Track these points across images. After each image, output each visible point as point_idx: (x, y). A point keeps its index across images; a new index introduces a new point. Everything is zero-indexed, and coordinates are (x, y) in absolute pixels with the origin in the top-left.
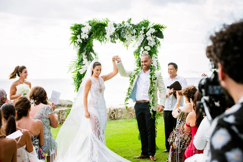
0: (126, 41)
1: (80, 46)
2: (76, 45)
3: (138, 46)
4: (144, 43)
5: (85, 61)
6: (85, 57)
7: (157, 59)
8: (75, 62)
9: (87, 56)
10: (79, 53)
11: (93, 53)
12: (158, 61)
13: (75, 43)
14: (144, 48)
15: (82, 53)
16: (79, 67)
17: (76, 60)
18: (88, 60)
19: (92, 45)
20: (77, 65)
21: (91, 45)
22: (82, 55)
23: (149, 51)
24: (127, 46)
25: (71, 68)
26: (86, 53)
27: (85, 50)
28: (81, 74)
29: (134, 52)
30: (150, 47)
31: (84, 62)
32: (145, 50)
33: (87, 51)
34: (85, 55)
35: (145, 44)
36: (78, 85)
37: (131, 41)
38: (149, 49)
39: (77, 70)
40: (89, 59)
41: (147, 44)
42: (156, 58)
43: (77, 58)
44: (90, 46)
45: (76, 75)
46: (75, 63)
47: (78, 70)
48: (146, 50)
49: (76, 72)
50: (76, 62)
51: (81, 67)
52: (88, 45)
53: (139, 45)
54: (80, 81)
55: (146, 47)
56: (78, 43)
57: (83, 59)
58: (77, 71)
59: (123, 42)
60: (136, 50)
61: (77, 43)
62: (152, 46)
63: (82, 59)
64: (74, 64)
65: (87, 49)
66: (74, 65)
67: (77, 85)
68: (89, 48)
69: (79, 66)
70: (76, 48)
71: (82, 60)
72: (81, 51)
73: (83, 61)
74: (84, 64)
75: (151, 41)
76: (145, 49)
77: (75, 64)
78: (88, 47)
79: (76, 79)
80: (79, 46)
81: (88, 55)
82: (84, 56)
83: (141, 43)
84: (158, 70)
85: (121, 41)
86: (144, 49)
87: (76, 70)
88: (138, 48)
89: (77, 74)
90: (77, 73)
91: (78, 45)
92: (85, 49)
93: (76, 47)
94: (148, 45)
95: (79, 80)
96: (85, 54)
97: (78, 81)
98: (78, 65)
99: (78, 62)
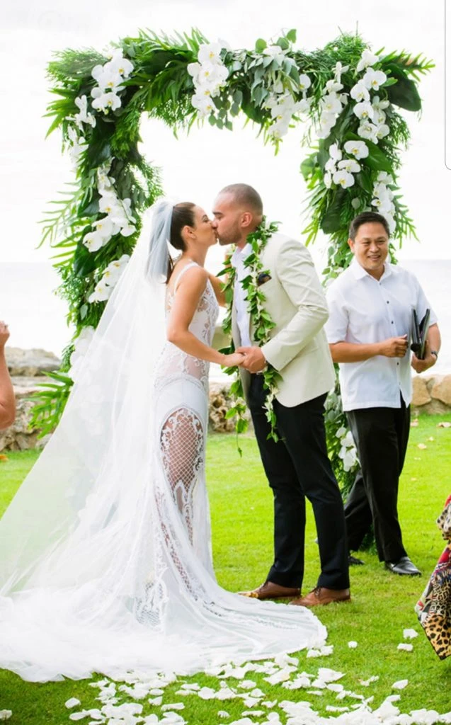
0: (269, 120)
1: (86, 139)
2: (73, 134)
3: (320, 141)
4: (342, 129)
5: (108, 200)
6: (109, 185)
7: (395, 193)
8: (68, 202)
9: (114, 180)
10: (82, 166)
11: (141, 166)
12: (399, 201)
13: (69, 128)
14: (341, 147)
15: (96, 166)
16: (81, 223)
17: (71, 197)
18: (120, 197)
19: (137, 138)
20: (76, 215)
21: (132, 138)
22: (95, 175)
23: (361, 162)
24: (276, 140)
25: (51, 227)
26: (113, 168)
27: (108, 155)
28: (91, 250)
29: (303, 164)
30: (368, 143)
31: (103, 206)
32: (346, 156)
33: (115, 162)
34: (109, 175)
35: (346, 131)
36: (80, 296)
37: (292, 122)
38: (363, 151)
39: (74, 236)
40: (125, 192)
41: (356, 132)
42: (392, 188)
43: (77, 188)
44: (128, 140)
45: (72, 256)
46: (68, 207)
47: (78, 234)
48: (352, 156)
49: (70, 242)
50: (72, 205)
51: (93, 225)
52: (120, 135)
53: (324, 138)
54: (87, 280)
55: (350, 146)
56: (81, 128)
57: (101, 192)
58: (77, 239)
59: (258, 126)
60: (312, 156)
61: (76, 128)
62: (376, 142)
63: (96, 190)
64: (63, 211)
65: (117, 151)
66: (63, 215)
67: (73, 297)
68: (125, 147)
69: (84, 219)
70: (73, 148)
71: (97, 196)
72: (91, 162)
73: (101, 201)
74: (102, 210)
75: (370, 121)
76: (348, 151)
77: (68, 212)
78: (119, 142)
79: (69, 273)
80: (82, 140)
81: (118, 177)
82: (104, 181)
83: (332, 129)
84: (400, 236)
85: (251, 121)
86: (344, 153)
87: (69, 234)
88: (320, 148)
89: (77, 253)
90: (75, 248)
91: (81, 134)
92: (107, 151)
93: (72, 143)
94: (357, 138)
95: (85, 274)
96: (108, 170)
97: (81, 278)
98: (80, 216)
99: (79, 202)
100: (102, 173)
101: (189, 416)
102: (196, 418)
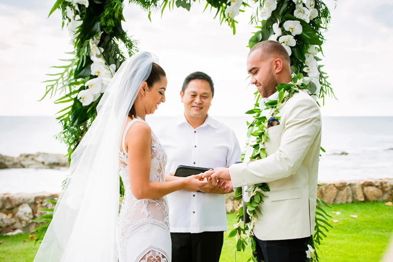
0: (224, 5)
1: (81, 16)
2: (70, 13)
3: (263, 22)
4: (281, 11)
5: (98, 64)
6: (99, 53)
7: (319, 63)
8: (67, 67)
9: (103, 50)
10: (78, 38)
11: (124, 40)
12: (322, 69)
13: (68, 7)
14: (281, 26)
15: (89, 38)
16: (78, 83)
17: (70, 63)
18: (108, 63)
19: (121, 17)
20: (73, 77)
21: (116, 15)
22: (88, 46)
23: (296, 37)
25: (53, 86)
26: (102, 40)
27: (99, 29)
28: (84, 105)
29: (251, 41)
30: (302, 22)
31: (94, 69)
32: (285, 33)
33: (104, 35)
34: (99, 46)
35: (284, 13)
36: (76, 140)
37: (242, 7)
38: (298, 29)
39: (71, 93)
40: (111, 59)
41: (292, 13)
42: (317, 59)
43: (74, 56)
44: (114, 18)
45: (70, 109)
46: (66, 71)
47: (75, 92)
48: (289, 33)
49: (68, 98)
50: (70, 69)
51: (86, 85)
52: (107, 13)
53: (266, 18)
54: (82, 128)
55: (288, 25)
56: (77, 8)
57: (93, 58)
58: (73, 96)
59: (215, 9)
60: (257, 34)
61: (74, 8)
62: (308, 22)
63: (88, 58)
64: (62, 74)
65: (105, 26)
66: (62, 77)
67: (71, 141)
68: (111, 23)
69: (79, 80)
70: (70, 24)
71: (89, 62)
72: (85, 34)
73: (92, 66)
74: (93, 73)
75: (304, 5)
76: (287, 29)
77: (66, 74)
78: (106, 19)
79: (68, 123)
80: (78, 17)
81: (106, 48)
82: (95, 50)
83: (273, 12)
84: (323, 96)
85: (210, 5)
86: (283, 30)
87: (68, 92)
88: (263, 28)
89: (74, 107)
90: (72, 103)
91: (77, 13)
92: (97, 26)
93: (70, 20)
94: (295, 19)
95: (80, 124)
96: (98, 42)
97: (76, 127)
98: (76, 78)
99: (75, 67)
100: (93, 43)
101: (157, 257)
102: (163, 257)
